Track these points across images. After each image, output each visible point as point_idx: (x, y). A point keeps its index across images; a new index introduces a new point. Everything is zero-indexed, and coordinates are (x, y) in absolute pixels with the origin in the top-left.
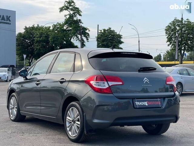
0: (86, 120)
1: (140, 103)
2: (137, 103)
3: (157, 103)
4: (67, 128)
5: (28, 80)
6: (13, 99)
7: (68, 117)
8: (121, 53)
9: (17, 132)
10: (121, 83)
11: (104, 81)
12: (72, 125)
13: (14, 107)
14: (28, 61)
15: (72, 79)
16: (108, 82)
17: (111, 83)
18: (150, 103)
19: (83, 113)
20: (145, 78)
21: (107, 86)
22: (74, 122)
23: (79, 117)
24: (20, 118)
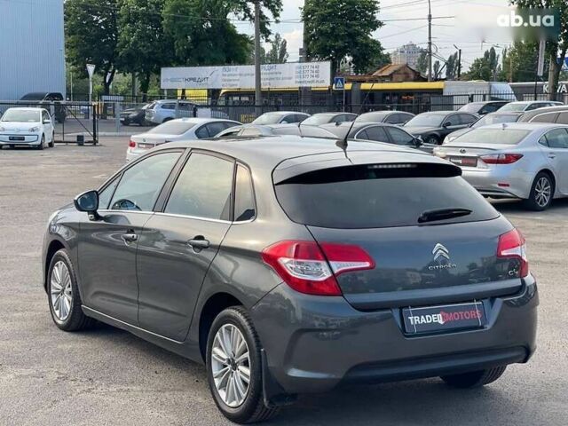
0: (267, 368)
1: (422, 317)
2: (414, 320)
3: (472, 314)
4: (215, 380)
5: (103, 222)
6: (61, 267)
7: (216, 349)
8: (370, 167)
9: (72, 378)
10: (367, 264)
11: (318, 259)
12: (228, 375)
13: (63, 290)
14: (102, 79)
15: (225, 243)
16: (331, 262)
17: (338, 266)
18: (451, 317)
19: (259, 346)
20: (438, 245)
21: (327, 275)
22: (235, 367)
23: (247, 355)
24: (82, 324)
